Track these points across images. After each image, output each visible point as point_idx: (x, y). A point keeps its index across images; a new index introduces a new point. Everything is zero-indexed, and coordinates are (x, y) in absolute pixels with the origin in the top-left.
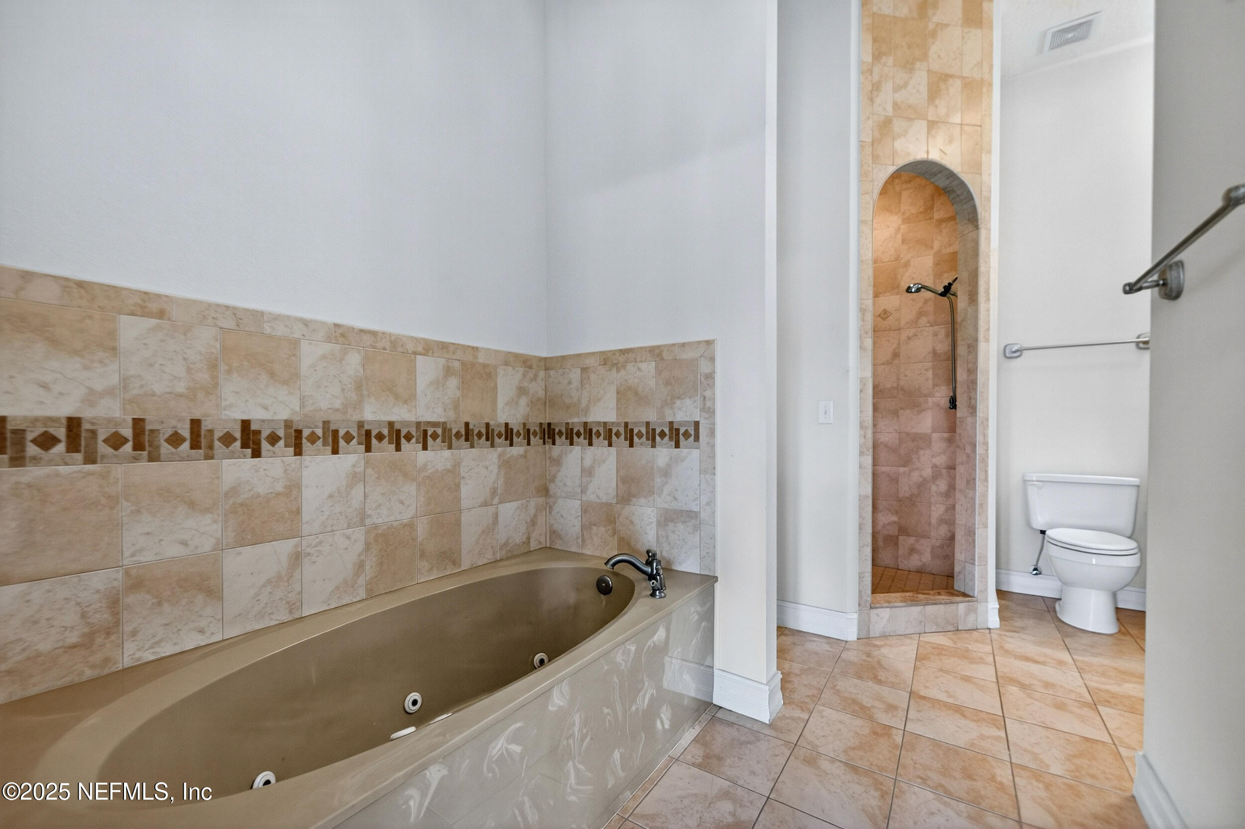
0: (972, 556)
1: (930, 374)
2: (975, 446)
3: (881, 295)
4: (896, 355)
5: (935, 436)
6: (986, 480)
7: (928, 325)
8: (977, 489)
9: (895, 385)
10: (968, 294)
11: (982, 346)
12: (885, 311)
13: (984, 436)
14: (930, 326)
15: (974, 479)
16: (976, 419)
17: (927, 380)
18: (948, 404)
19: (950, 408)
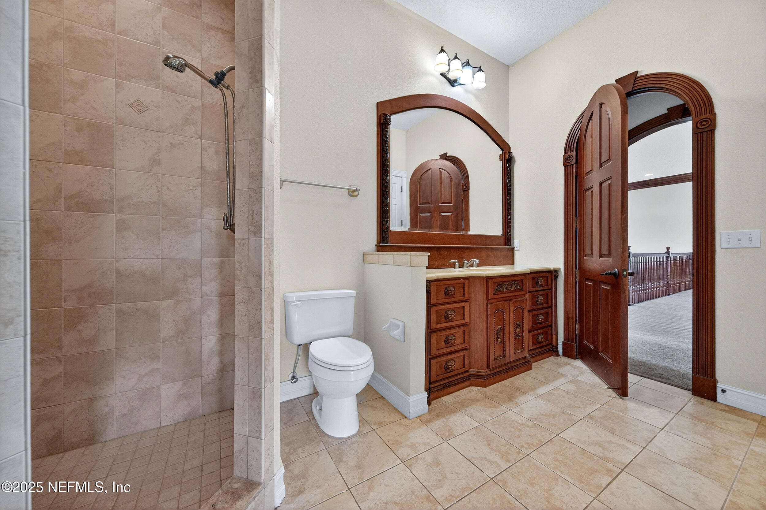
0: (258, 427)
1: (199, 192)
2: (260, 277)
3: (133, 80)
4: (155, 162)
5: (205, 262)
6: (272, 322)
7: (196, 136)
8: (263, 337)
9: (155, 199)
10: (249, 71)
11: (267, 144)
12: (139, 103)
13: (270, 263)
14: (199, 138)
15: (260, 323)
16: (261, 241)
17: (195, 198)
18: (222, 224)
19: (224, 228)
